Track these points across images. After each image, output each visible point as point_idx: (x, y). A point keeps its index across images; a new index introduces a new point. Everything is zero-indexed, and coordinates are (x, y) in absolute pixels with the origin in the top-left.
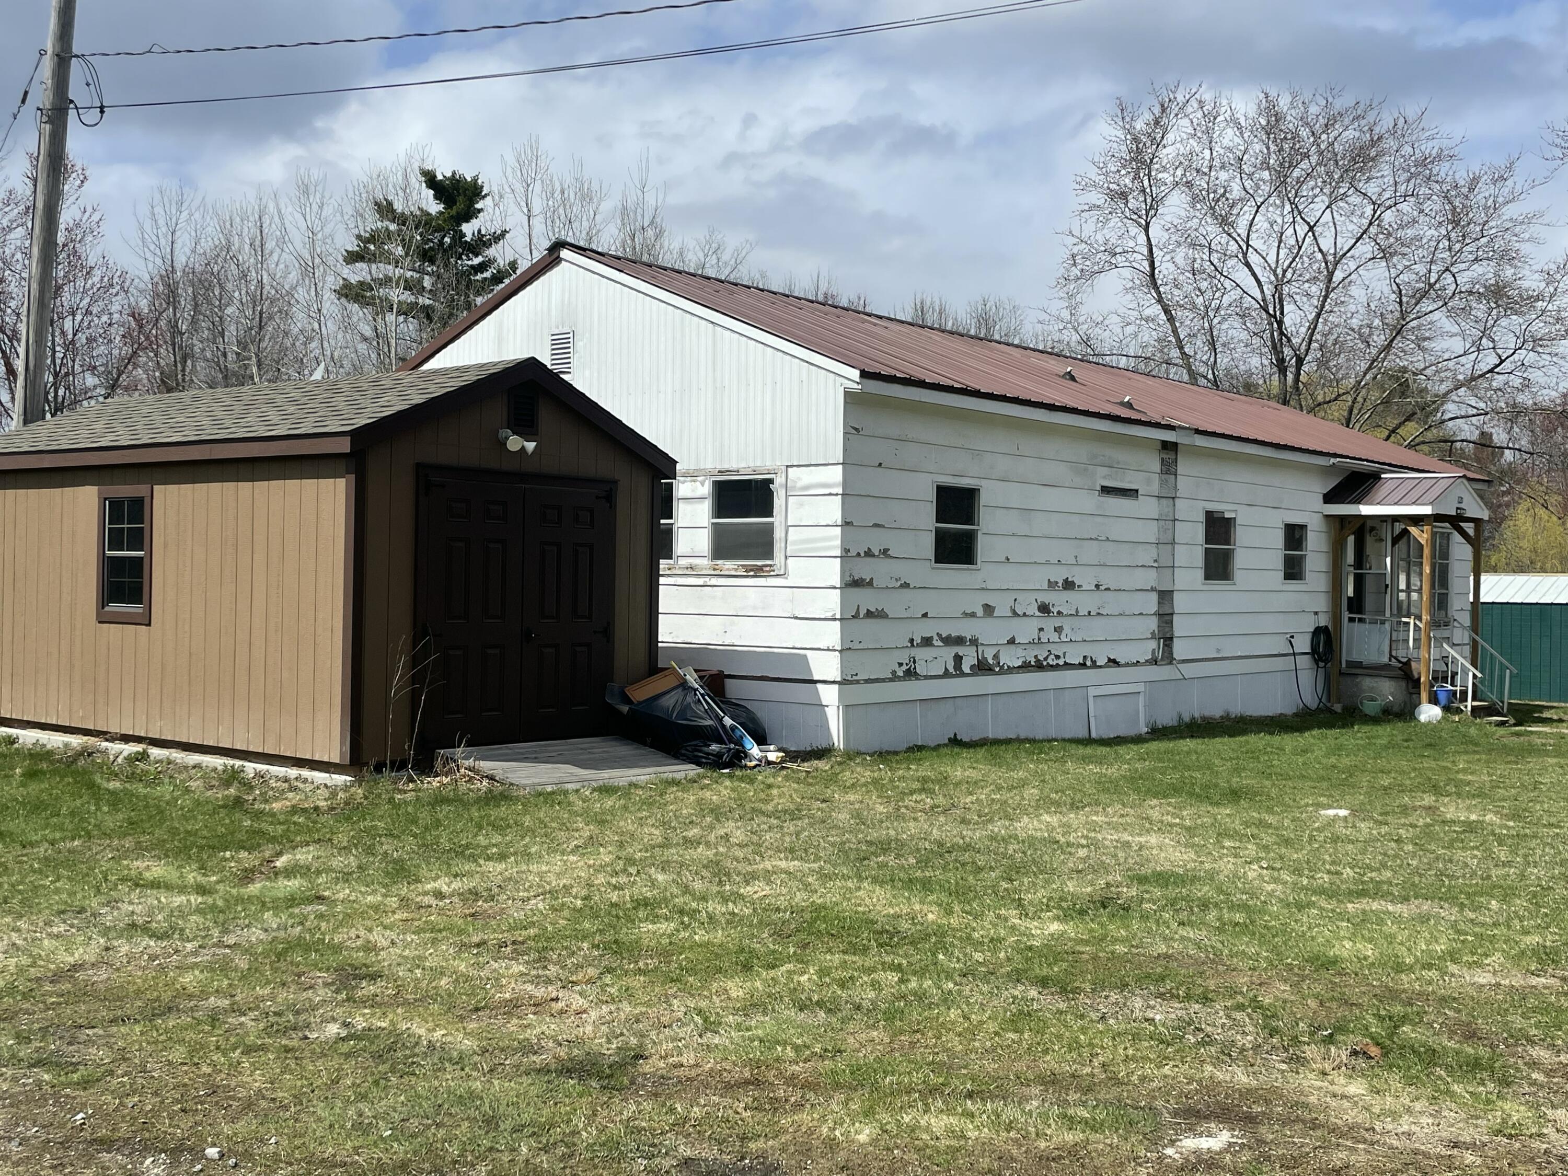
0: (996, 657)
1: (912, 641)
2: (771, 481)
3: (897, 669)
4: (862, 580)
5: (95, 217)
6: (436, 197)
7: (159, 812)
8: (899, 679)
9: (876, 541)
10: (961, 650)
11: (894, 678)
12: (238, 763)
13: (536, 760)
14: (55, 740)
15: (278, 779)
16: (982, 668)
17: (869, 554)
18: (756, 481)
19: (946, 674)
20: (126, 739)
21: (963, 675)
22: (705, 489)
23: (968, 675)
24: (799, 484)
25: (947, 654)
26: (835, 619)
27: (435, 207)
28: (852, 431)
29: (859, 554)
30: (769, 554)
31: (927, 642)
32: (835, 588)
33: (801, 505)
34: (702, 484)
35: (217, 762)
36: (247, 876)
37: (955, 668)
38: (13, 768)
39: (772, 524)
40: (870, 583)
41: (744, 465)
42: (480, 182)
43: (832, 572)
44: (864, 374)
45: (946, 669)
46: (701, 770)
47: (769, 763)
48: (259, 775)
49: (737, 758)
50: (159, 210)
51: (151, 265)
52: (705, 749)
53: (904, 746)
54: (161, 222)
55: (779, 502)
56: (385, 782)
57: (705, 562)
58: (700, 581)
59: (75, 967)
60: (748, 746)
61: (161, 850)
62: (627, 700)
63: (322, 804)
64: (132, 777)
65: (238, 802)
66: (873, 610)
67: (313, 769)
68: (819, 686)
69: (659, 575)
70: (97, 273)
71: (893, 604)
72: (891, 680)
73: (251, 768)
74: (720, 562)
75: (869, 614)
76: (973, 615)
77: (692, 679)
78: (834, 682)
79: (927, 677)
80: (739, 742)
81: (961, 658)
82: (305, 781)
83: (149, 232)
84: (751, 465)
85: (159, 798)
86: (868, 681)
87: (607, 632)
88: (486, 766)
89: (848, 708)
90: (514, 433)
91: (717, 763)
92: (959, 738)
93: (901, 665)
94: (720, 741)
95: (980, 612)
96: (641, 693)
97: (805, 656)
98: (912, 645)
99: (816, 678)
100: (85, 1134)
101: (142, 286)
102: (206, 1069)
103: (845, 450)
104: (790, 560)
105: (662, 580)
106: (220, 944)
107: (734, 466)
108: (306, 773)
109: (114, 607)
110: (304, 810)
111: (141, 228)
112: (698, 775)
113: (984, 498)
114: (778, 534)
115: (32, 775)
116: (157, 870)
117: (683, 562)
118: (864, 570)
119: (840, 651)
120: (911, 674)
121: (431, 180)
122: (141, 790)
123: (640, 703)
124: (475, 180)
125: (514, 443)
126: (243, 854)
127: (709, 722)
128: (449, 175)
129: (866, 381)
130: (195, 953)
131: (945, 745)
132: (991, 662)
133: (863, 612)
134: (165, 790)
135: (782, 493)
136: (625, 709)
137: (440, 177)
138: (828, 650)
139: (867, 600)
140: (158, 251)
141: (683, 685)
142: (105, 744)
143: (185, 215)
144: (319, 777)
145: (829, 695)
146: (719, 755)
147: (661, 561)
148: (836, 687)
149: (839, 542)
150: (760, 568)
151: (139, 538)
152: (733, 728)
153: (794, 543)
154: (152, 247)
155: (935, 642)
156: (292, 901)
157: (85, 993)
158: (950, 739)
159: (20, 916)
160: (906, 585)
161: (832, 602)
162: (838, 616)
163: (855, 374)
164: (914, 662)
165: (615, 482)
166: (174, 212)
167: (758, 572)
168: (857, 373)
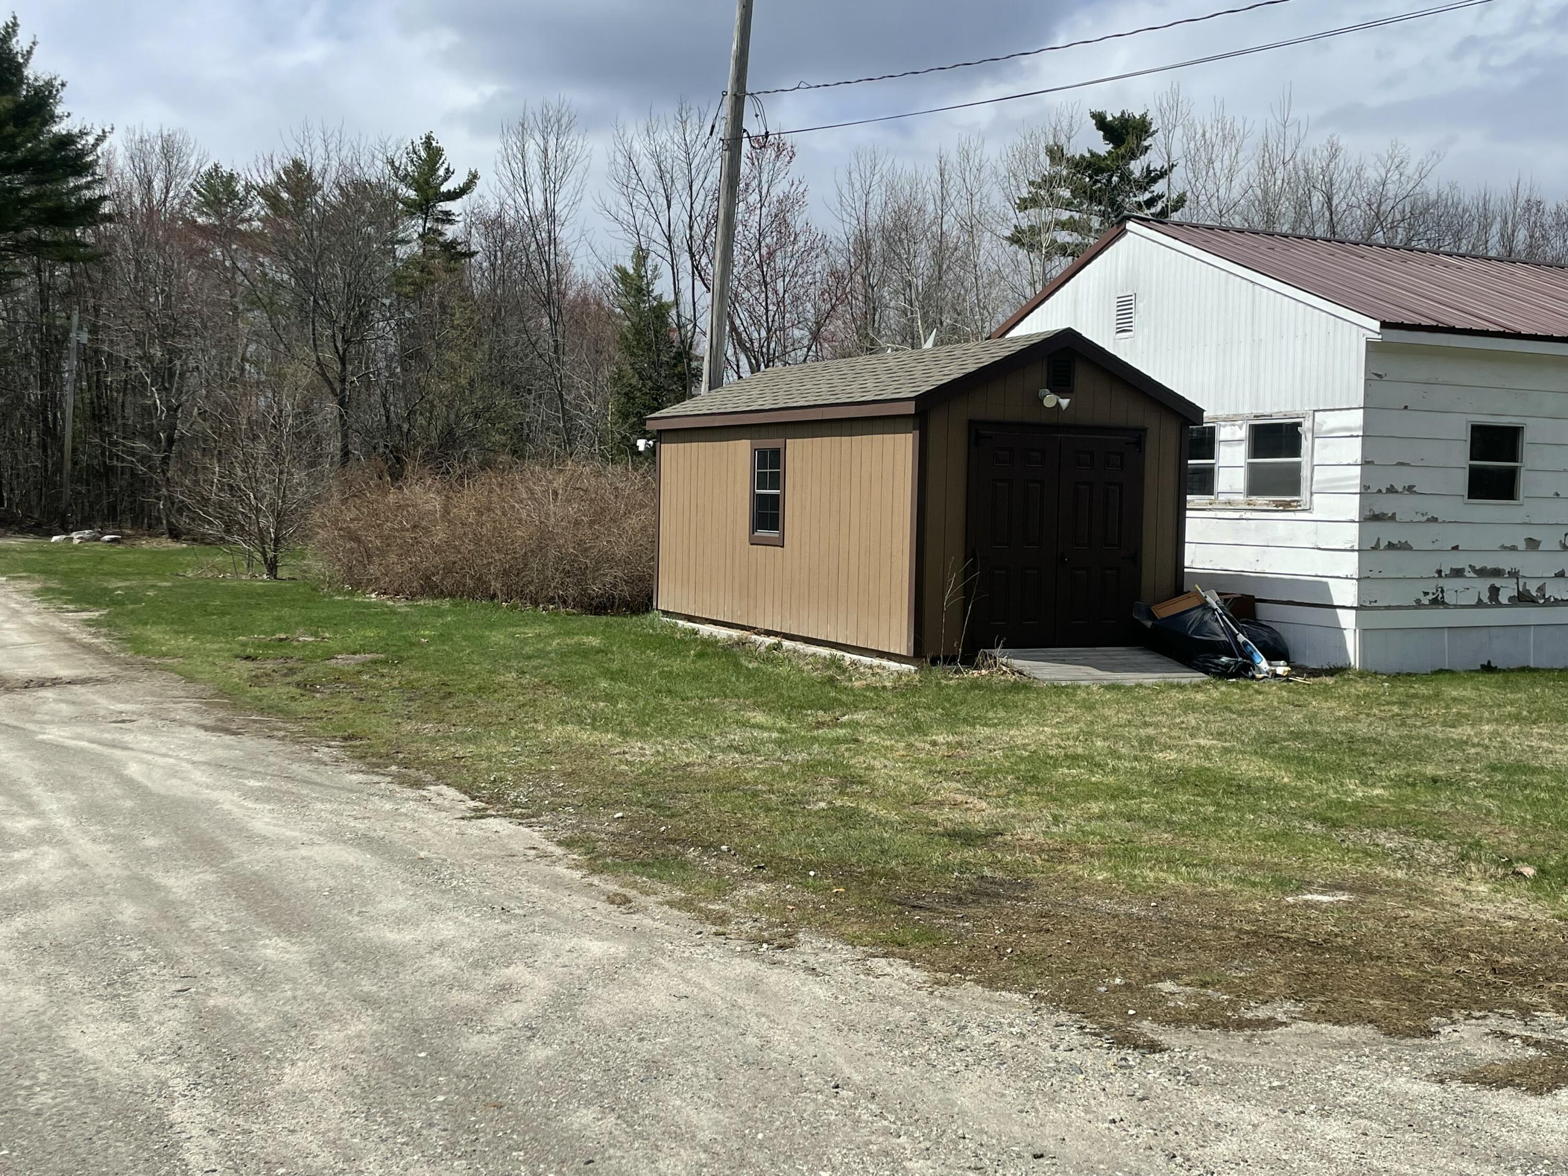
0: (1541, 589)
1: (1439, 572)
2: (1299, 424)
3: (1421, 597)
4: (1384, 514)
5: (801, 189)
6: (1105, 138)
7: (774, 683)
8: (1424, 607)
9: (1400, 479)
10: (1497, 582)
11: (1419, 605)
12: (839, 653)
13: (1063, 662)
14: (722, 633)
15: (865, 666)
16: (1523, 599)
17: (1391, 490)
18: (1287, 425)
19: (1480, 604)
20: (768, 633)
21: (1500, 605)
22: (1242, 433)
23: (1506, 606)
24: (1324, 428)
25: (1482, 586)
26: (1353, 551)
27: (1103, 148)
28: (1373, 378)
29: (1380, 491)
30: (1296, 490)
31: (1458, 573)
32: (1353, 521)
33: (1326, 446)
34: (1241, 428)
35: (825, 652)
36: (820, 725)
37: (1490, 598)
38: (689, 651)
39: (1299, 463)
40: (1393, 518)
41: (1276, 410)
42: (1148, 118)
43: (1351, 506)
44: (1384, 325)
45: (1480, 599)
46: (1206, 678)
47: (1276, 675)
48: (853, 663)
49: (1245, 670)
50: (855, 175)
51: (847, 227)
52: (1216, 661)
53: (1429, 671)
54: (857, 185)
55: (1306, 444)
56: (938, 671)
57: (1241, 498)
58: (1236, 515)
59: (688, 765)
60: (1257, 660)
61: (768, 708)
62: (1152, 616)
63: (888, 684)
64: (767, 660)
65: (831, 680)
66: (1395, 542)
67: (890, 660)
68: (1338, 611)
69: (1186, 509)
70: (802, 238)
71: (1419, 537)
72: (1415, 608)
73: (849, 657)
74: (1254, 498)
75: (1391, 546)
76: (1514, 548)
77: (1213, 600)
78: (1351, 608)
79: (1456, 606)
80: (1249, 656)
81: (1498, 589)
82: (884, 668)
83: (847, 196)
84: (1283, 410)
85: (778, 674)
86: (1388, 608)
87: (1135, 559)
88: (1018, 663)
89: (1365, 632)
90: (1052, 392)
91: (1224, 674)
92: (1493, 665)
93: (1426, 594)
94: (1230, 654)
95: (1522, 545)
96: (1165, 611)
97: (1327, 584)
98: (1440, 576)
99: (1336, 603)
100: (664, 836)
101: (840, 246)
102: (739, 815)
103: (1366, 395)
104: (1315, 496)
105: (1188, 513)
106: (779, 759)
107: (1267, 411)
108: (885, 662)
109: (761, 533)
110: (875, 688)
111: (841, 195)
112: (1203, 682)
113: (1528, 436)
114: (1305, 473)
115: (701, 655)
116: (759, 717)
117: (1222, 498)
118: (1385, 505)
119: (1358, 580)
120: (1438, 602)
121: (1101, 121)
122: (770, 668)
123: (1163, 619)
124: (1143, 117)
125: (1050, 400)
126: (821, 713)
127: (1223, 638)
128: (1118, 115)
129: (1386, 331)
130: (760, 763)
131: (1476, 671)
132: (1534, 594)
133: (1383, 544)
134: (783, 670)
135: (1309, 436)
136: (1149, 624)
137: (1109, 118)
138: (1347, 578)
139: (1388, 533)
140: (853, 213)
141: (1205, 606)
142: (754, 637)
143: (877, 177)
144: (894, 666)
145: (1347, 619)
146: (1227, 666)
147: (1189, 497)
148: (1354, 612)
149: (1358, 481)
150: (1288, 504)
151: (776, 480)
152: (1245, 644)
153: (1318, 482)
154: (849, 209)
155: (1466, 574)
156: (838, 741)
157: (691, 777)
158: (1482, 666)
159: (667, 738)
160: (1434, 520)
161: (1351, 534)
162: (1356, 548)
163: (1376, 325)
164: (1442, 591)
165: (1145, 430)
166: (868, 175)
167: (1286, 507)
168: (1378, 324)
